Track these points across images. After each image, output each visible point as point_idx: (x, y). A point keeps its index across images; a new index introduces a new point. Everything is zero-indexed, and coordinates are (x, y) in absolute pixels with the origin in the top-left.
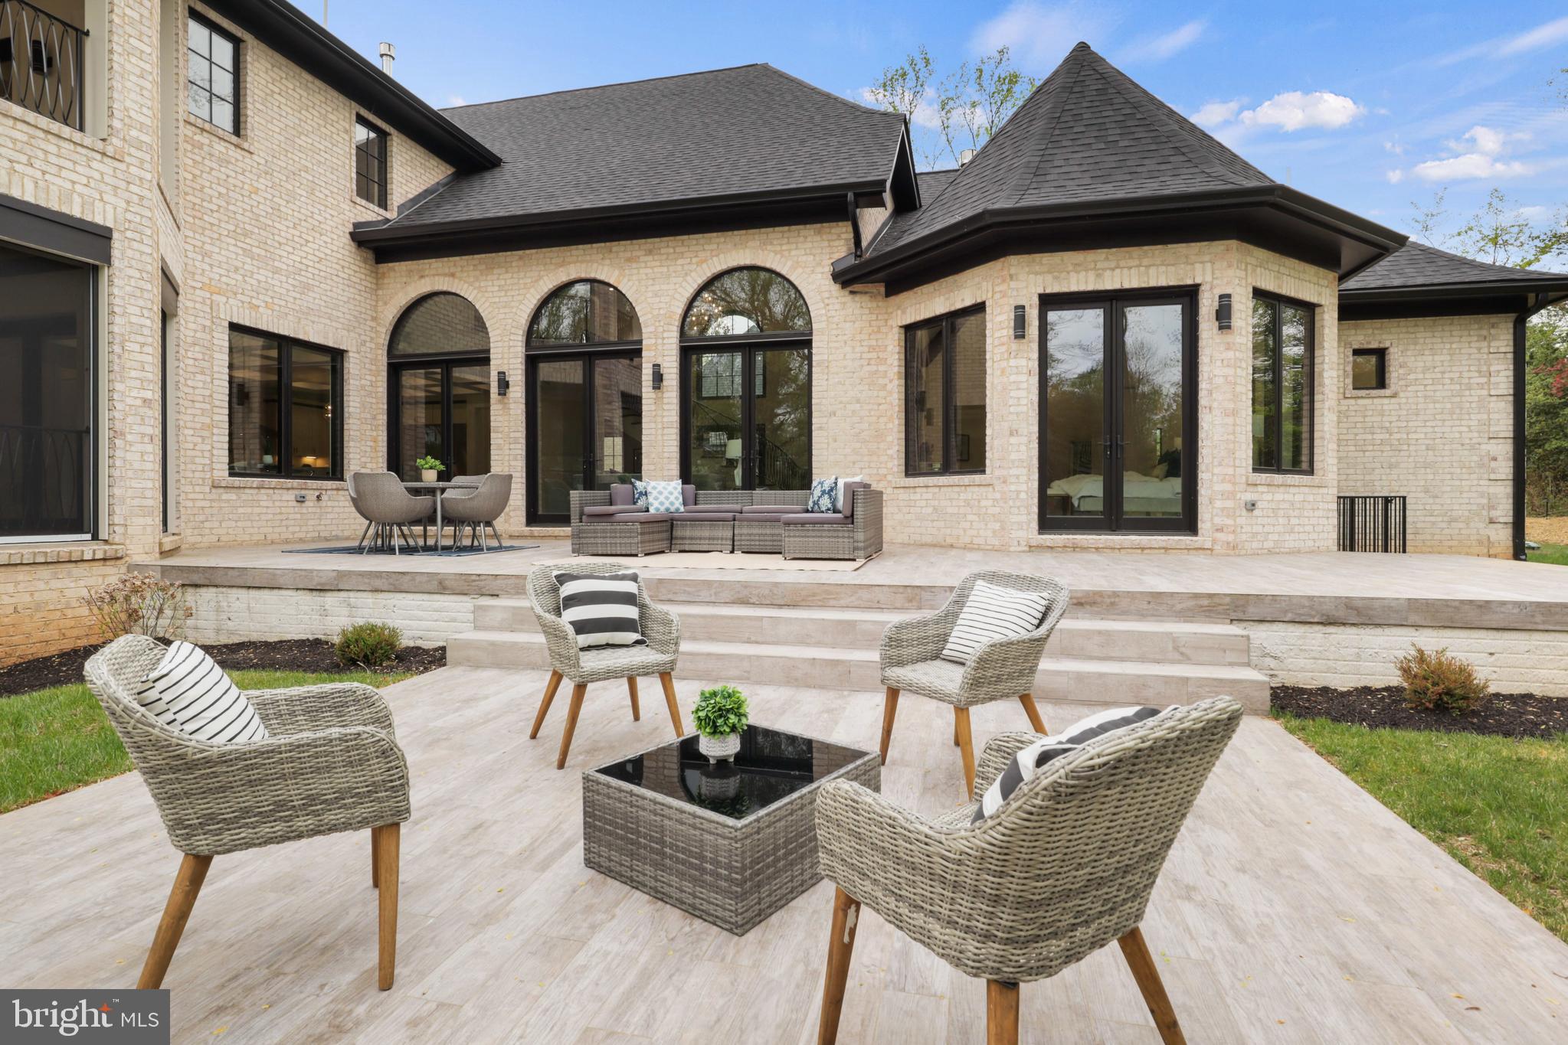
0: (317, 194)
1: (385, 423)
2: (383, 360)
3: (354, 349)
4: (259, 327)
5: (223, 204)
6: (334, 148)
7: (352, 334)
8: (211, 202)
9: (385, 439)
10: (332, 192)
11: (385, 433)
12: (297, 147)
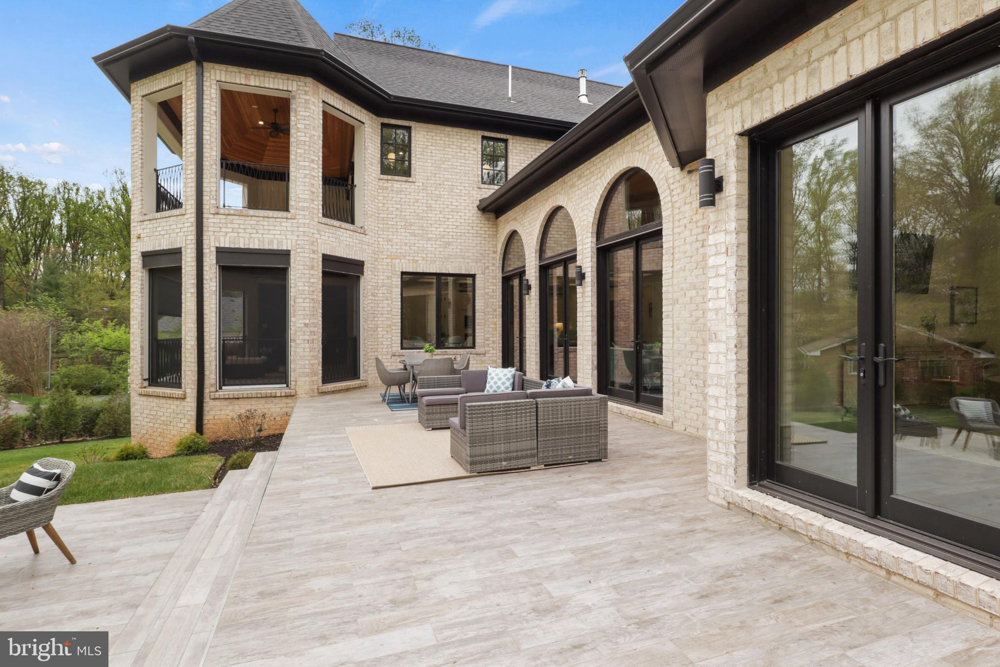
0: (455, 191)
1: (501, 313)
2: (499, 275)
3: (480, 272)
4: (419, 271)
5: (399, 213)
6: (467, 162)
7: (479, 264)
8: (392, 214)
9: (501, 322)
10: (465, 187)
11: (501, 320)
12: (442, 169)
